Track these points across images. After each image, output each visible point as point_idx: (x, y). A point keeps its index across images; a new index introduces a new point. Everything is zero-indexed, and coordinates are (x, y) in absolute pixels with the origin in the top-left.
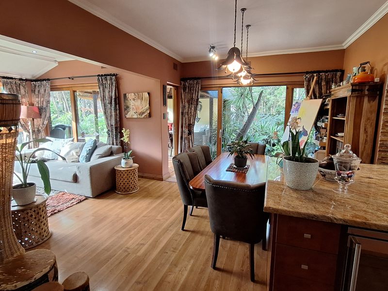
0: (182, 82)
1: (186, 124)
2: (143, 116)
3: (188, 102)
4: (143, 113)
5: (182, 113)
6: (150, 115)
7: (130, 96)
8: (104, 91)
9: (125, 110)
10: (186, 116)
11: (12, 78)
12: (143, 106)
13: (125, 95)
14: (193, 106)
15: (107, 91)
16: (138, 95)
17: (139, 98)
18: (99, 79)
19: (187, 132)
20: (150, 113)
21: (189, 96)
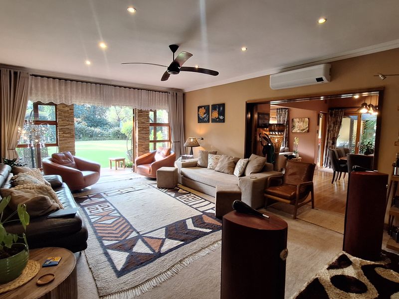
0: (330, 111)
1: (330, 137)
2: (304, 131)
3: (334, 123)
4: (304, 130)
5: (329, 130)
6: (308, 131)
7: (296, 120)
8: (280, 117)
9: (292, 127)
10: (332, 132)
12: (304, 126)
13: (293, 120)
14: (337, 126)
15: (282, 117)
16: (302, 119)
17: (302, 121)
18: (277, 111)
19: (331, 142)
20: (308, 130)
21: (334, 119)
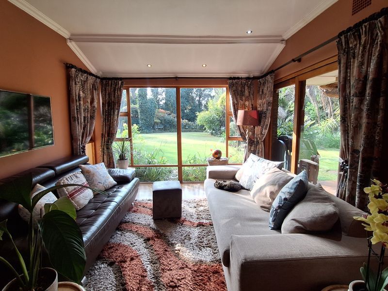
11: (238, 78)
